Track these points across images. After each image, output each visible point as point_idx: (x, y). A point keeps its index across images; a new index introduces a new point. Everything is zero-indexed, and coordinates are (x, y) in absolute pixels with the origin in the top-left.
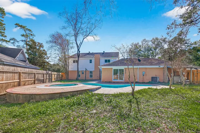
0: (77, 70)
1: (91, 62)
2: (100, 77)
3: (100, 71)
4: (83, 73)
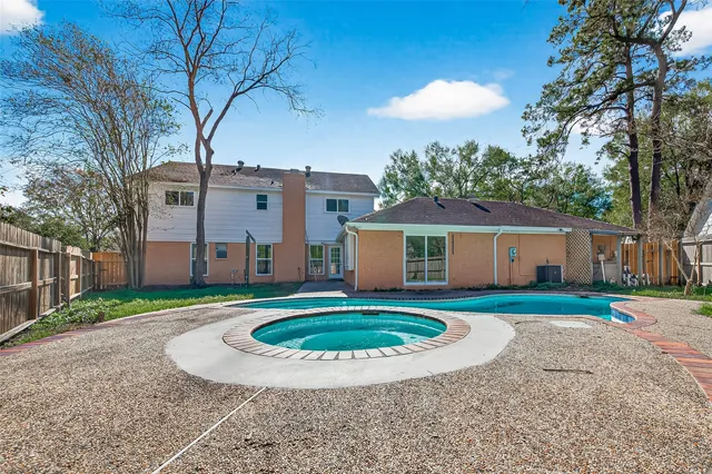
0: (193, 239)
1: (262, 205)
2: (307, 269)
3: (307, 245)
4: (222, 255)
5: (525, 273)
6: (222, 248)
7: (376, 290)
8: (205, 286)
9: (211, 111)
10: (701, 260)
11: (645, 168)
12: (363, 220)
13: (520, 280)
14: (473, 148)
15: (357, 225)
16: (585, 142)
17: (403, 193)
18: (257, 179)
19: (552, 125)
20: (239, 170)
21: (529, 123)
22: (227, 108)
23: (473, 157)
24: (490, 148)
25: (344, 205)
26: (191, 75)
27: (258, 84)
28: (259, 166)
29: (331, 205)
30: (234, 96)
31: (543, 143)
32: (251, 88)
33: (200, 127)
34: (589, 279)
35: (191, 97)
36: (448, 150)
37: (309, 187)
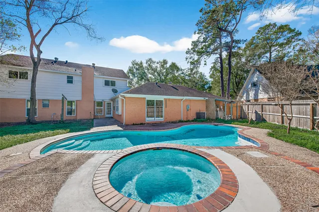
2: (94, 113)
3: (94, 101)
4: (45, 106)
5: (192, 116)
6: (47, 102)
7: (134, 124)
8: (36, 123)
9: (40, 30)
10: (248, 111)
11: (226, 78)
12: (128, 93)
13: (191, 118)
14: (165, 62)
15: (125, 95)
16: (205, 64)
17: (136, 78)
18: (67, 68)
19: (196, 57)
20: (55, 62)
21: (188, 55)
22: (51, 30)
23: (165, 66)
24: (173, 63)
25: (113, 84)
26: (28, 9)
27: (69, 21)
28: (67, 61)
29: (107, 83)
30: (55, 24)
31: (192, 63)
32: (65, 22)
33: (33, 37)
34: (214, 118)
35: (28, 21)
36: (155, 62)
37: (96, 74)
